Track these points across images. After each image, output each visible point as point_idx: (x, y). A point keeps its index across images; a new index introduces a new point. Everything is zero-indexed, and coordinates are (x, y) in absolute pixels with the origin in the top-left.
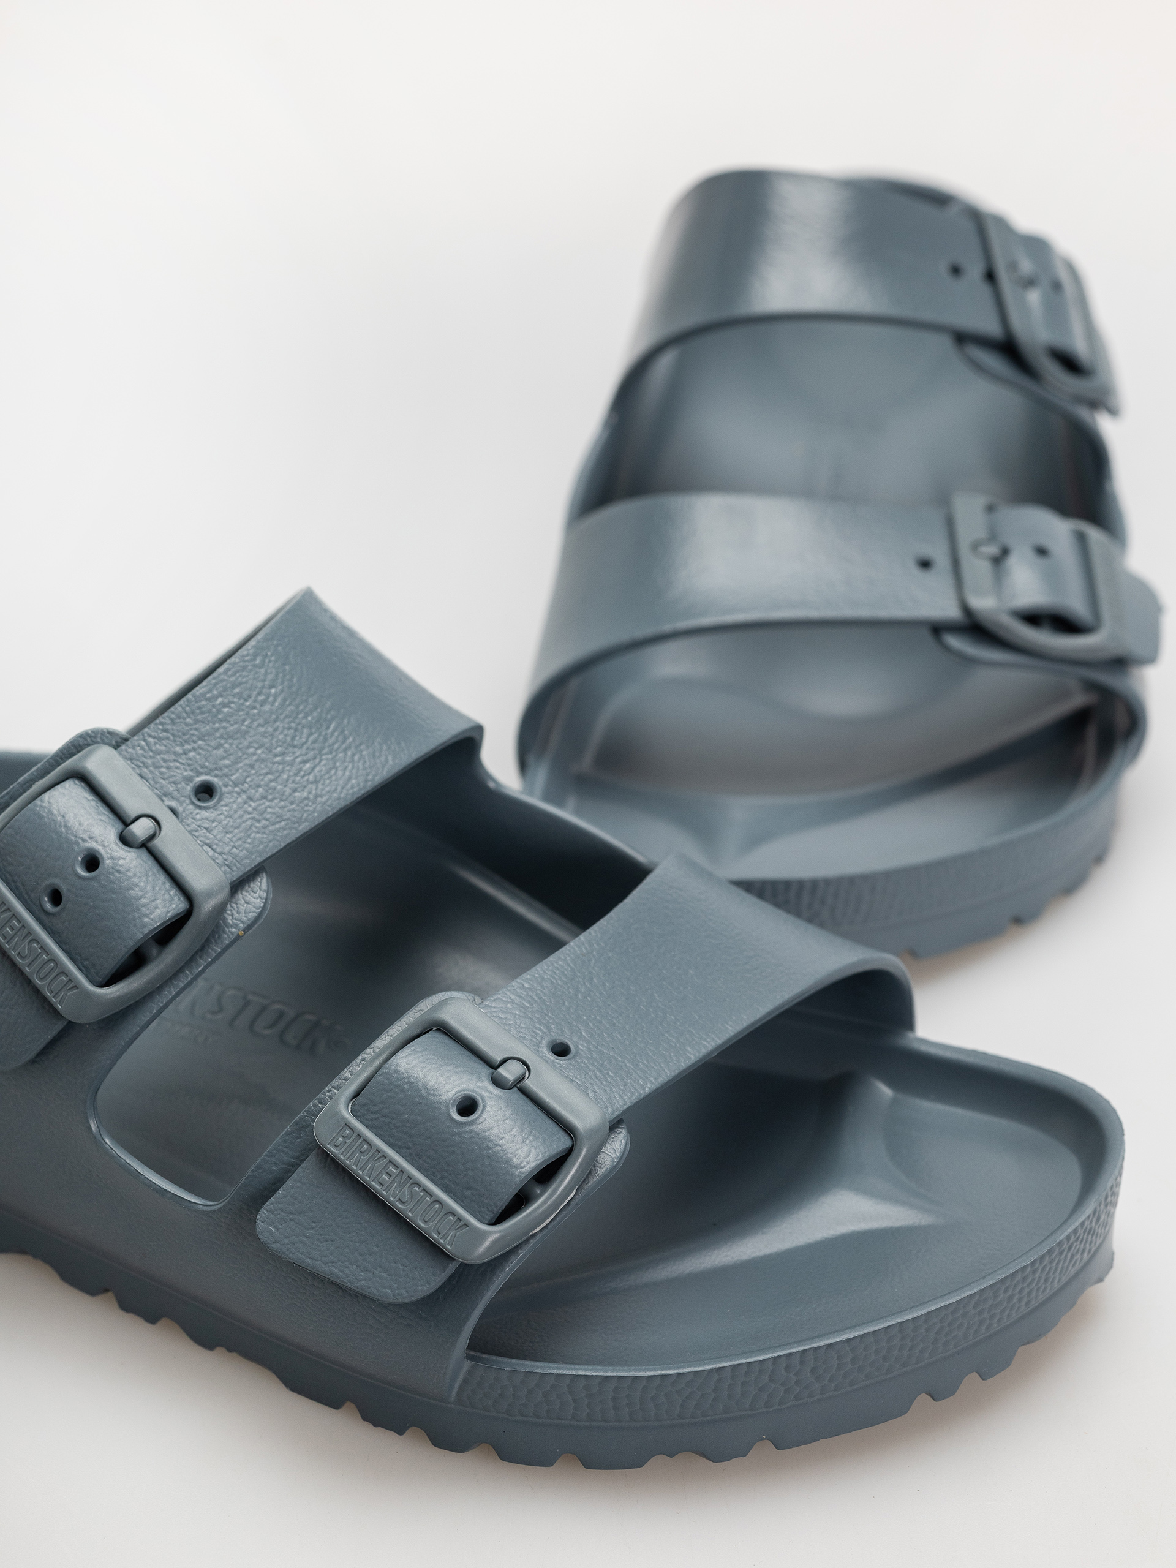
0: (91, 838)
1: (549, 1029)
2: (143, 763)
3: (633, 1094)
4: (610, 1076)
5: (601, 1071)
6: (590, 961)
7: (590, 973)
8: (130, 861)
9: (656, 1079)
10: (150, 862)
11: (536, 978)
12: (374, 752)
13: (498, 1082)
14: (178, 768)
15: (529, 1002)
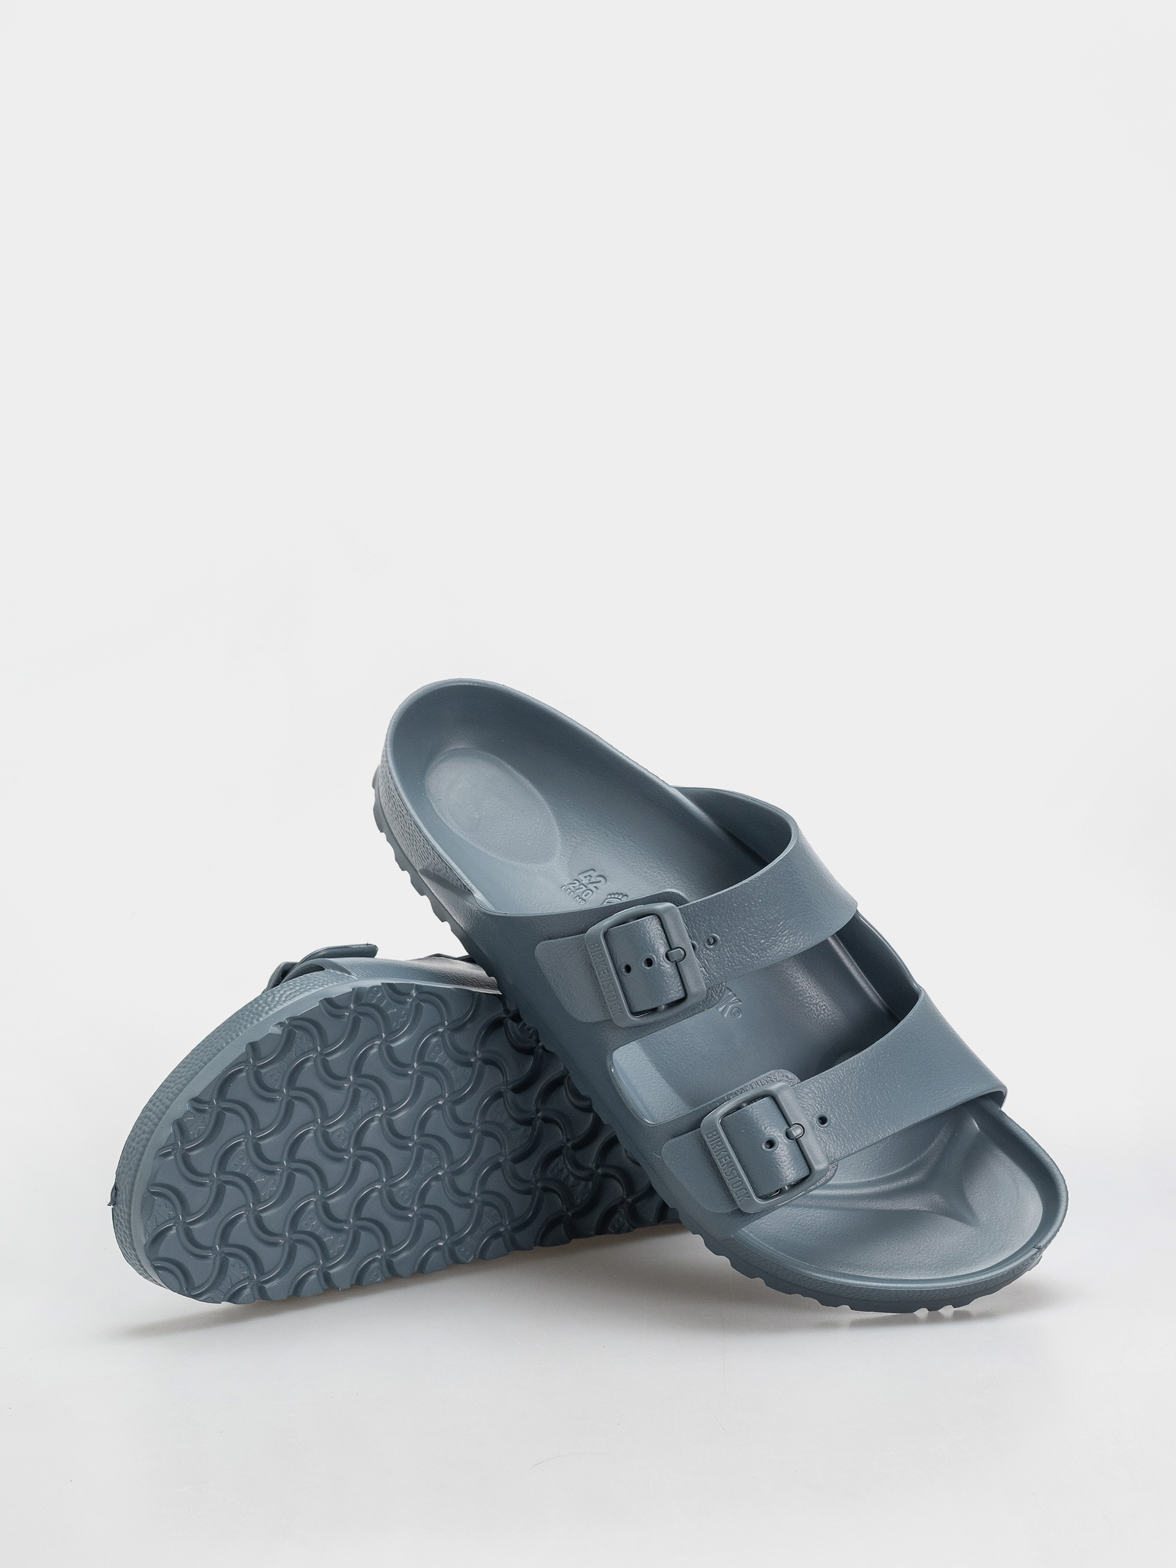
0: (653, 951)
1: (821, 1107)
2: (689, 918)
3: (846, 1152)
4: (840, 1141)
5: (836, 1137)
6: (854, 1073)
7: (852, 1079)
8: (667, 967)
9: (859, 1147)
10: (675, 971)
11: (826, 1078)
12: (796, 940)
13: (788, 1135)
14: (703, 926)
15: (818, 1091)
